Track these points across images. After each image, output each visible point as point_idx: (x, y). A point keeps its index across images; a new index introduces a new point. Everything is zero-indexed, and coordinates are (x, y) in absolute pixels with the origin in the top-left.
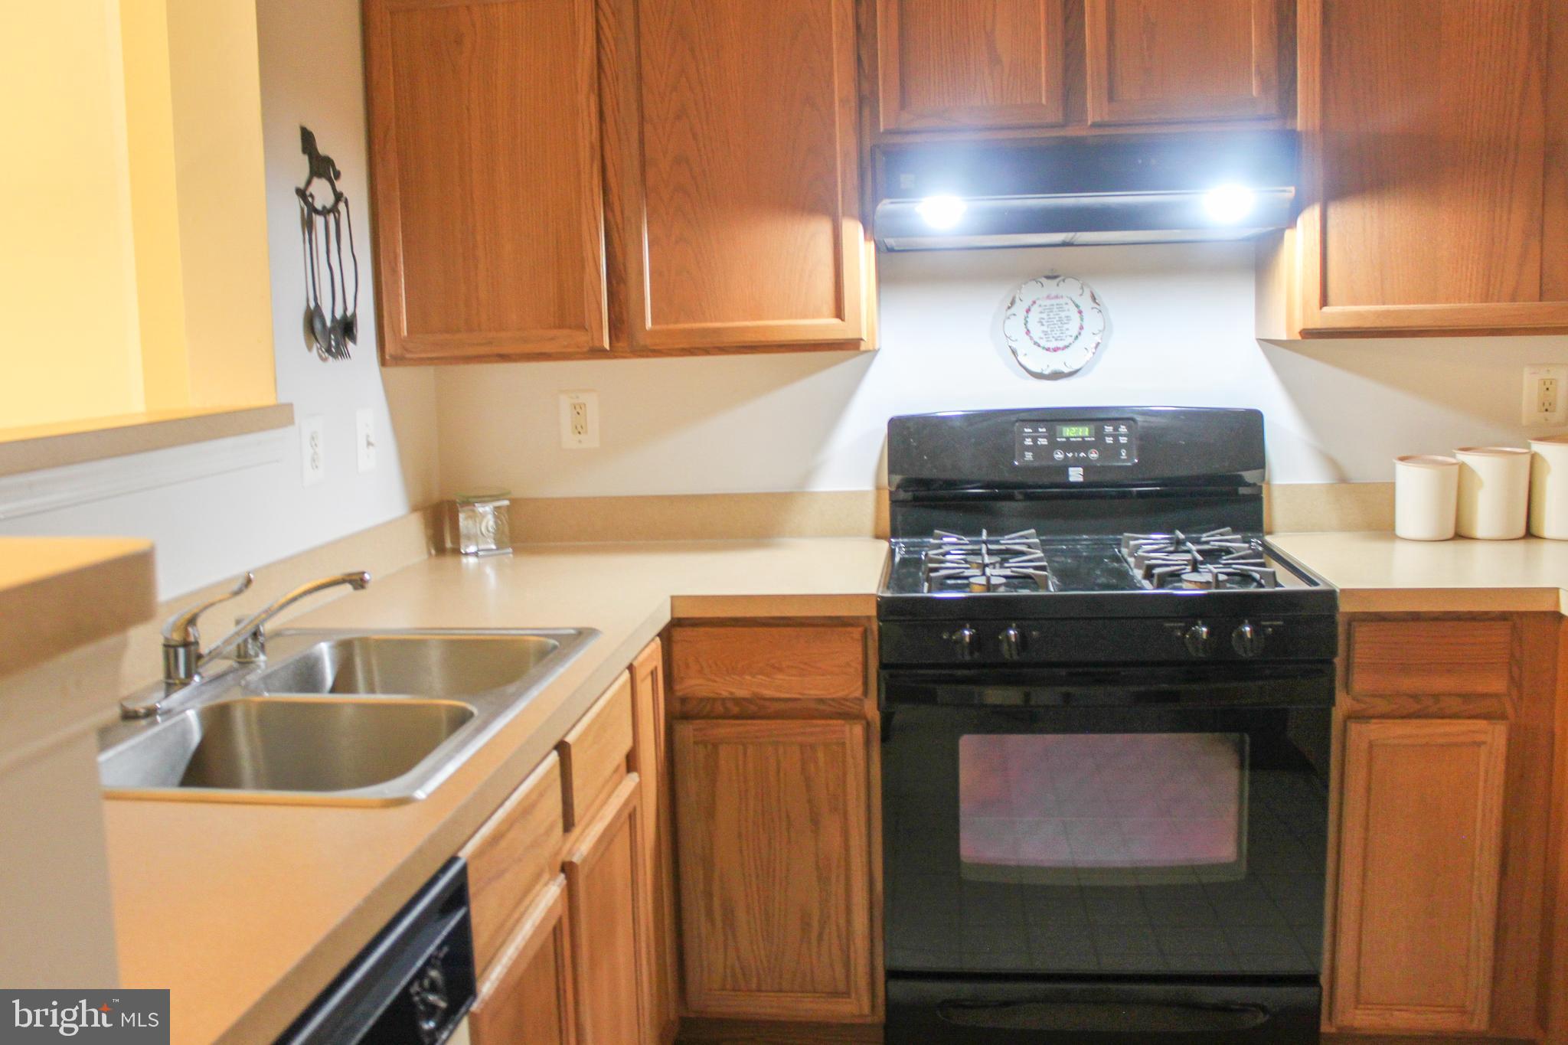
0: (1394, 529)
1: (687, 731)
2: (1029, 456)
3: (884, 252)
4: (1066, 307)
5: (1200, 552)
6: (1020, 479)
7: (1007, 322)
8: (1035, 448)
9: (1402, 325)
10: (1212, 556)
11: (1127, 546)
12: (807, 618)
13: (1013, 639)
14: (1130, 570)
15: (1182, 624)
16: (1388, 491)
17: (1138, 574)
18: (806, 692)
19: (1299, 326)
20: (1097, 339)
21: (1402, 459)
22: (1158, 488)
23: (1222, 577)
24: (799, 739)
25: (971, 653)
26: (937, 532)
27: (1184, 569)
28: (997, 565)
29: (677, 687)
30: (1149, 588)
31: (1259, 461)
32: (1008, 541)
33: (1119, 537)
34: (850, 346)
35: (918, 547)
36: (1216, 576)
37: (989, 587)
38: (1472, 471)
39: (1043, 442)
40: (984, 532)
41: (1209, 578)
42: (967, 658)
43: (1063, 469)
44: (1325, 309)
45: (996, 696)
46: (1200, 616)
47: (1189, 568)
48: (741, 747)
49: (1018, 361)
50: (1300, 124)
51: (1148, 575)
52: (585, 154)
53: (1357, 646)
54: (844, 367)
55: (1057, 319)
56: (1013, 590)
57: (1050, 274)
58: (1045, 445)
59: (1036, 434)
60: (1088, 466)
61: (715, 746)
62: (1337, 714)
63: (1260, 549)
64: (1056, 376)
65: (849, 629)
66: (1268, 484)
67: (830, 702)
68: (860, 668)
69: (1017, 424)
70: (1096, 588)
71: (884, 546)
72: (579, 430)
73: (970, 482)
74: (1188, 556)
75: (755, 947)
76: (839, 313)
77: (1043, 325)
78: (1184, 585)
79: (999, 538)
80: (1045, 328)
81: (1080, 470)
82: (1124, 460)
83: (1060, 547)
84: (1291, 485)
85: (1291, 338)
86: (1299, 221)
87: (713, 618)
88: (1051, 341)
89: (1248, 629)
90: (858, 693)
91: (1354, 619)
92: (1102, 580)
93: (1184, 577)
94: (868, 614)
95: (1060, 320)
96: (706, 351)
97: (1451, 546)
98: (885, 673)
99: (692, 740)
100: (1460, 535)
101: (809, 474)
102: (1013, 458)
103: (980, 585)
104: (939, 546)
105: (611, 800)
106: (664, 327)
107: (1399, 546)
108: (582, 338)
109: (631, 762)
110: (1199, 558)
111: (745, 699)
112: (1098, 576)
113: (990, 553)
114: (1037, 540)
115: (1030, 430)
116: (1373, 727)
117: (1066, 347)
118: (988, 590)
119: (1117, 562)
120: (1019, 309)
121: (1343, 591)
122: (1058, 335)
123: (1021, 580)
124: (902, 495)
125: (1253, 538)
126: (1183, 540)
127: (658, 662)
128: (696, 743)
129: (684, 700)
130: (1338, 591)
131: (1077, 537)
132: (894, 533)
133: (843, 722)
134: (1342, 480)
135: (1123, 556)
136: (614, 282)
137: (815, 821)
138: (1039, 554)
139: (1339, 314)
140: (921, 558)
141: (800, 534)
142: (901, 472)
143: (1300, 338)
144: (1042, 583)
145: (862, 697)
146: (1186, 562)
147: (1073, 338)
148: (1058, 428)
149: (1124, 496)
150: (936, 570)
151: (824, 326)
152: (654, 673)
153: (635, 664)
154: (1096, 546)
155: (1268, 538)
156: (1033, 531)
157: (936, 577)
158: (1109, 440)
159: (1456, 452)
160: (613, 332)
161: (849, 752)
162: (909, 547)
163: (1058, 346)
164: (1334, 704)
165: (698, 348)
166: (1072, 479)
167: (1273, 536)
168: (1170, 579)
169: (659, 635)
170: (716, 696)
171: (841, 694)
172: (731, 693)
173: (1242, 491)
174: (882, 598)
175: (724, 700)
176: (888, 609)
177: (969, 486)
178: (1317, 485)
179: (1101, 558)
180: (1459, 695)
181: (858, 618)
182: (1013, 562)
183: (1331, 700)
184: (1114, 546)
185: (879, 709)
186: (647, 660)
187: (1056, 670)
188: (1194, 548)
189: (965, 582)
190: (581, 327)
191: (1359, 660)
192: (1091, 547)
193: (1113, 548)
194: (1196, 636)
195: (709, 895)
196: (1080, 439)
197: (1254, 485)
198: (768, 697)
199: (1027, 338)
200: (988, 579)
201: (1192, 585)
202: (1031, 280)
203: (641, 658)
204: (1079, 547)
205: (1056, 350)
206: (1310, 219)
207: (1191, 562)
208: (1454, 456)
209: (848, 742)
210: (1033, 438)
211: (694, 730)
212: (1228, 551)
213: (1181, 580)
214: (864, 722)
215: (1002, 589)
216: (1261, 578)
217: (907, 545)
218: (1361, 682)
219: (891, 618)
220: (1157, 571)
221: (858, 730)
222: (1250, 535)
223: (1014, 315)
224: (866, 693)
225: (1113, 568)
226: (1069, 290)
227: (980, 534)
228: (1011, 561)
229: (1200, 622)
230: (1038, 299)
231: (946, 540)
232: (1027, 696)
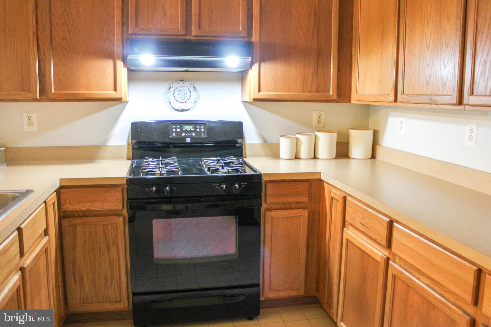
0: (279, 156)
1: (65, 222)
2: (174, 134)
3: (130, 71)
4: (186, 90)
5: (224, 163)
6: (172, 141)
7: (168, 94)
8: (176, 132)
9: (281, 98)
10: (228, 164)
11: (203, 162)
12: (104, 185)
13: (168, 190)
14: (204, 169)
15: (218, 185)
16: (277, 145)
17: (206, 170)
18: (104, 208)
19: (252, 98)
20: (195, 100)
21: (281, 136)
22: (213, 144)
23: (230, 170)
24: (102, 223)
25: (156, 195)
26: (146, 157)
27: (219, 168)
28: (164, 168)
29: (62, 208)
30: (209, 174)
31: (242, 136)
32: (168, 160)
33: (201, 159)
34: (119, 100)
35: (140, 162)
36: (228, 170)
37: (161, 174)
38: (300, 139)
39: (179, 130)
40: (161, 157)
41: (226, 171)
42: (154, 196)
43: (185, 138)
44: (260, 93)
45: (165, 207)
46: (223, 182)
47: (221, 168)
48: (84, 226)
49: (172, 106)
50: (253, 39)
51: (209, 170)
52: (31, 34)
53: (268, 189)
54: (117, 107)
55: (183, 93)
56: (169, 175)
57: (181, 80)
58: (179, 131)
59: (177, 128)
60: (192, 138)
61: (75, 226)
62: (263, 209)
63: (242, 162)
64: (183, 110)
65: (118, 188)
66: (245, 143)
67: (112, 211)
68: (121, 200)
69: (171, 125)
70: (193, 174)
71: (130, 162)
72: (30, 125)
73: (156, 142)
74: (221, 164)
75: (90, 289)
76: (115, 90)
77: (179, 95)
78: (219, 173)
79: (165, 159)
80: (179, 96)
81: (190, 139)
82: (203, 136)
83: (184, 162)
84: (251, 143)
85: (250, 101)
86: (253, 67)
87: (74, 185)
88: (181, 100)
89: (237, 185)
90: (121, 208)
91: (267, 182)
92: (196, 172)
93: (219, 170)
94: (124, 183)
95: (184, 94)
96: (72, 100)
97: (294, 161)
98: (129, 201)
99: (67, 224)
100: (297, 158)
101: (107, 140)
102: (170, 135)
103: (158, 174)
104: (147, 162)
105: (38, 245)
106: (58, 92)
107: (281, 161)
108: (30, 95)
109: (46, 232)
110: (224, 165)
111: (85, 211)
112: (194, 171)
113: (162, 164)
114: (176, 160)
115: (175, 127)
116: (272, 212)
117: (186, 102)
118: (161, 175)
119: (200, 166)
120: (172, 90)
121: (263, 174)
122: (183, 98)
123: (171, 172)
124: (136, 146)
125: (240, 159)
126: (220, 159)
127: (55, 200)
128: (68, 225)
129: (65, 212)
130: (262, 174)
131: (189, 159)
132: (133, 158)
133: (116, 217)
134: (265, 142)
135: (202, 165)
136: (41, 77)
137: (108, 249)
138: (177, 164)
139: (264, 94)
140: (141, 166)
141: (104, 159)
142: (135, 139)
143: (252, 101)
144: (177, 173)
145: (122, 209)
146: (220, 166)
147: (188, 99)
148: (183, 126)
149: (202, 147)
150: (145, 169)
151: (111, 93)
152: (54, 203)
153: (47, 201)
154: (194, 162)
155: (245, 159)
156: (175, 157)
157: (145, 172)
158: (198, 130)
159: (296, 134)
160: (41, 93)
161: (118, 226)
162: (138, 162)
163: (184, 102)
164: (262, 207)
165: (69, 99)
166: (187, 141)
167: (246, 158)
168: (215, 171)
169: (56, 191)
170: (75, 210)
171: (115, 208)
172: (80, 209)
173: (237, 145)
174: (128, 178)
175: (78, 211)
176: (130, 182)
177: (156, 144)
178: (259, 143)
179: (196, 165)
180: (295, 203)
181: (120, 184)
182: (169, 166)
183: (261, 205)
184: (200, 162)
185: (127, 212)
186: (51, 199)
187: (182, 199)
188: (222, 162)
189: (154, 173)
190: (30, 91)
191: (269, 194)
192: (193, 162)
193: (199, 162)
194: (222, 188)
195: (74, 273)
196: (190, 130)
197: (240, 143)
198: (92, 210)
199: (174, 99)
200: (161, 172)
201: (222, 173)
202: (175, 81)
203: (49, 199)
204: (189, 162)
205: (183, 103)
206: (256, 66)
207: (222, 166)
208: (295, 135)
209: (118, 223)
210: (175, 129)
211: (68, 221)
212: (233, 163)
213: (218, 172)
214: (123, 217)
215: (165, 175)
216: (241, 171)
217: (137, 162)
218: (269, 200)
219: (130, 184)
220: (211, 169)
221: (121, 219)
222: (239, 158)
223: (170, 92)
224: (123, 207)
225: (199, 168)
226: (187, 85)
227: (159, 158)
228: (168, 166)
229: (223, 184)
230: (178, 87)
231: (149, 160)
232: (174, 207)
